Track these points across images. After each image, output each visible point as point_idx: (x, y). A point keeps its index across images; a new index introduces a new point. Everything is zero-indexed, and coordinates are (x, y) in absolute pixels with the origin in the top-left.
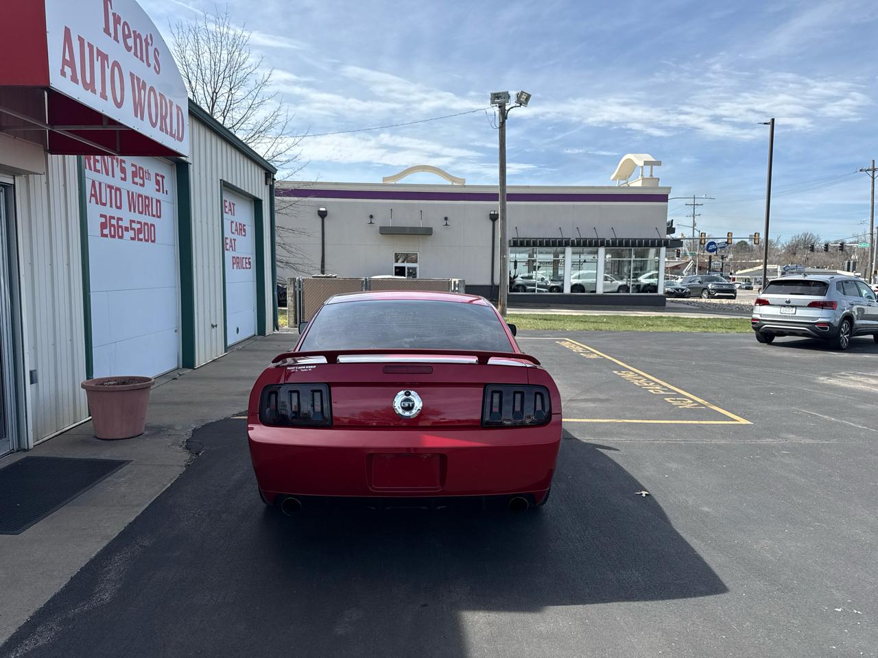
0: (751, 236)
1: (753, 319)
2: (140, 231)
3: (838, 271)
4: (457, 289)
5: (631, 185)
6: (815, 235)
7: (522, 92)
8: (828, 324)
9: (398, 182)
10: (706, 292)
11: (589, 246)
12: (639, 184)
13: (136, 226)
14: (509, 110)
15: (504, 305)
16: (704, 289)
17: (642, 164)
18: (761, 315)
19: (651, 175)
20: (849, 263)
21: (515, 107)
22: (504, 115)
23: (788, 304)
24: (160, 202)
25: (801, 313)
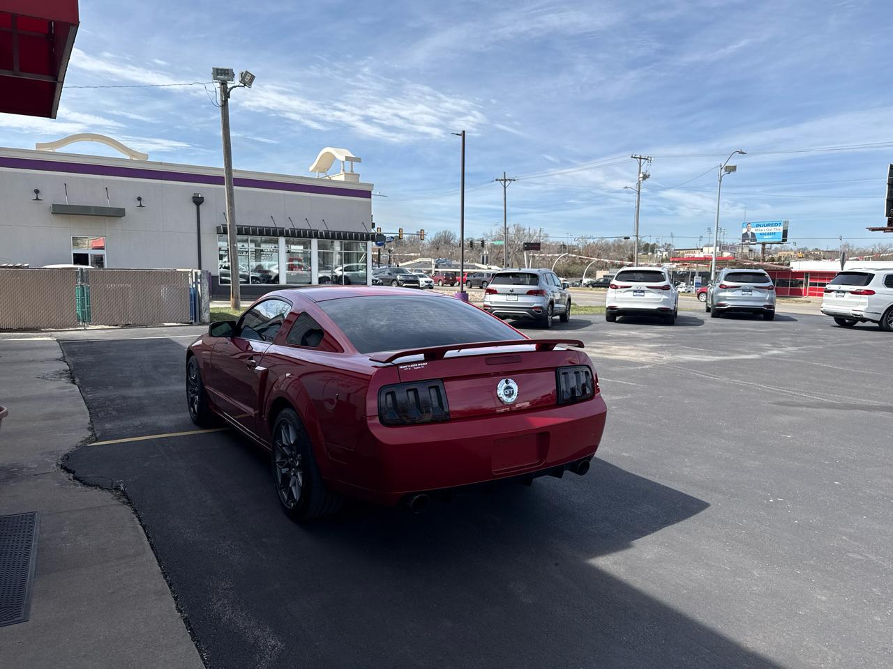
0: (418, 232)
1: (485, 306)
3: (476, 264)
4: (199, 280)
5: (332, 179)
6: (452, 232)
7: (247, 72)
8: (541, 308)
9: (57, 150)
10: (395, 282)
11: (304, 237)
12: (341, 178)
14: (232, 88)
15: (237, 298)
16: (394, 280)
17: (344, 159)
18: (491, 302)
19: (352, 171)
20: (483, 257)
21: (239, 86)
22: (226, 94)
23: (512, 293)
25: (522, 299)
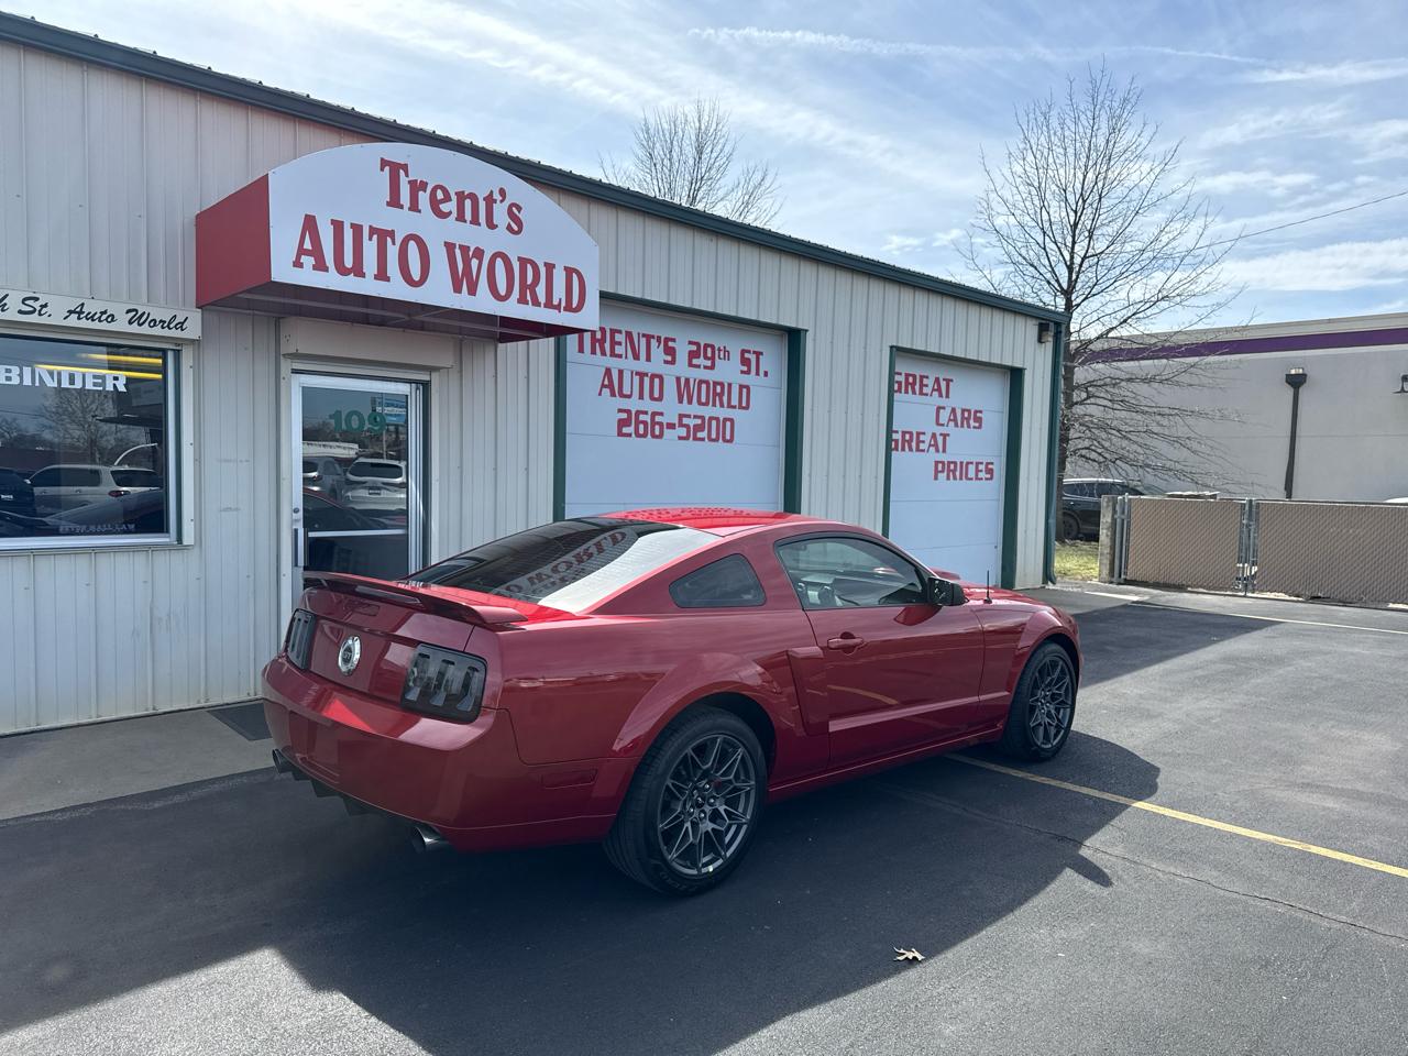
2: (698, 428)
13: (692, 422)
24: (748, 388)
